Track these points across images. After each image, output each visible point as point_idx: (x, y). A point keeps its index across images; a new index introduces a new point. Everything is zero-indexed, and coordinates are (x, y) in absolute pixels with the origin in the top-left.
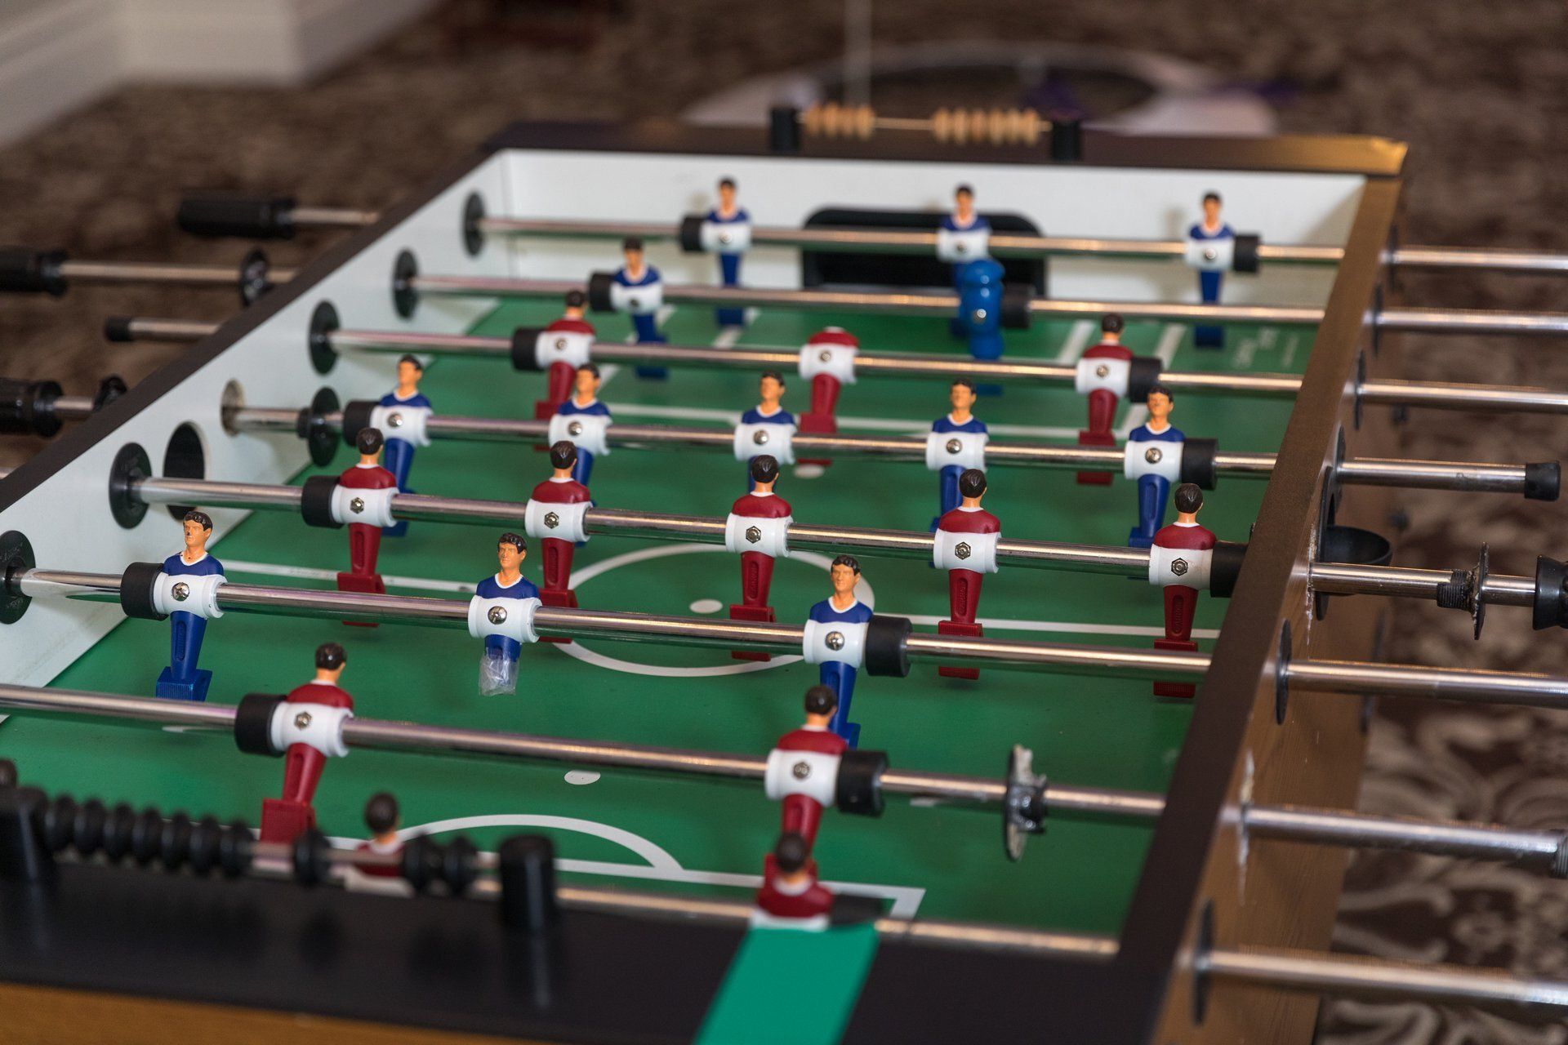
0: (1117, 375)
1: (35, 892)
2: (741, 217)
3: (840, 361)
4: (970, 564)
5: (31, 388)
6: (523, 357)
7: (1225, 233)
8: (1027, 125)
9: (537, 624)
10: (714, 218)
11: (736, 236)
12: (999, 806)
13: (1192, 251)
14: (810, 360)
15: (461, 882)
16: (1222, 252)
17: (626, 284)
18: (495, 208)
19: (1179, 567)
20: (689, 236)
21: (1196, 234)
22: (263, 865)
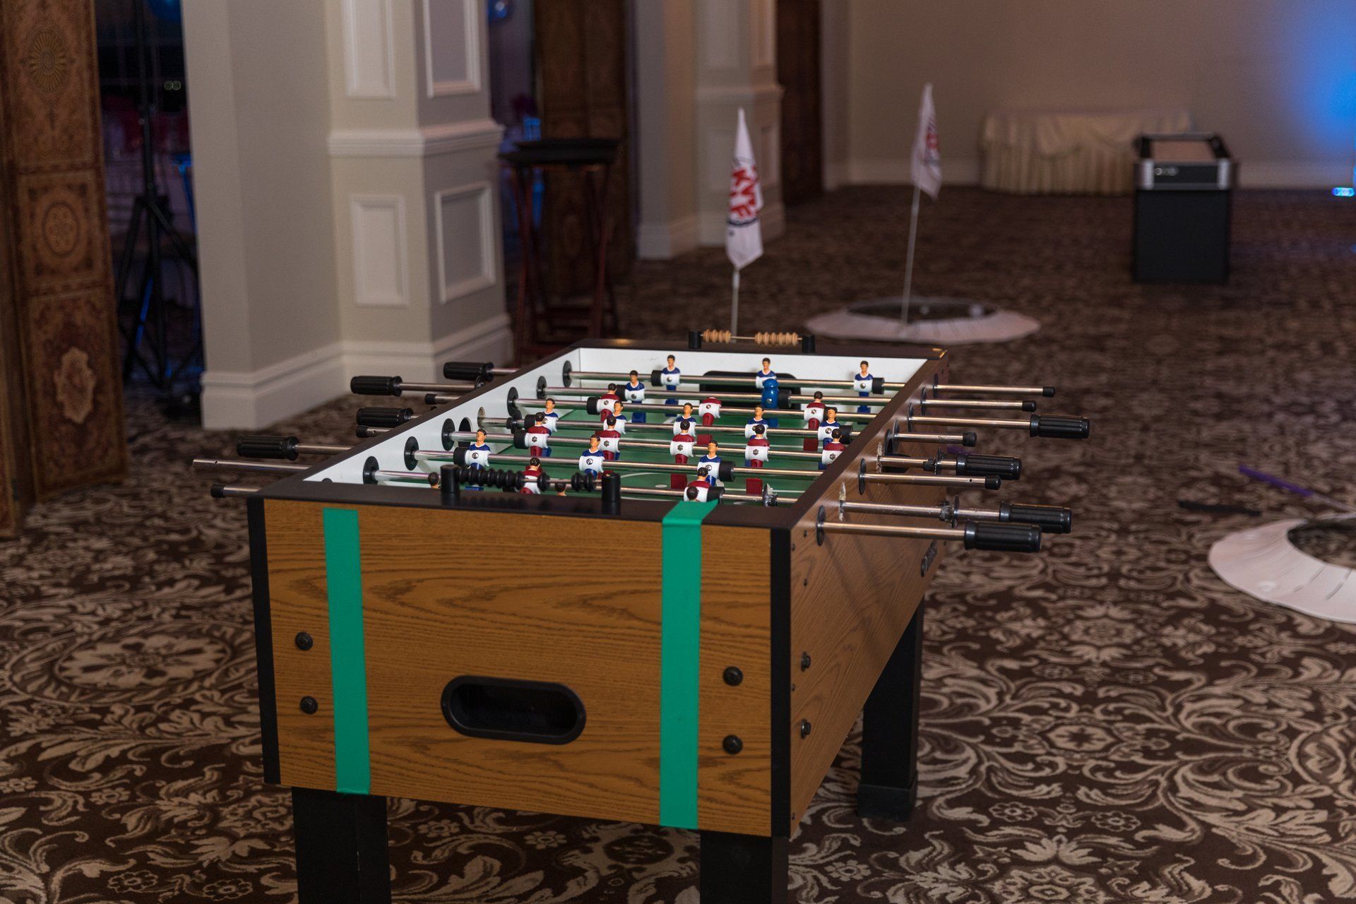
0: (819, 414)
1: (453, 495)
2: (677, 371)
3: (715, 409)
4: (758, 457)
5: (402, 411)
6: (591, 408)
7: (870, 377)
8: (793, 338)
9: (603, 466)
10: (665, 371)
11: (675, 378)
12: (762, 503)
13: (857, 384)
14: (703, 409)
15: (590, 488)
16: (868, 385)
17: (631, 389)
18: (575, 368)
19: (832, 457)
20: (655, 378)
21: (858, 377)
22: (527, 485)
